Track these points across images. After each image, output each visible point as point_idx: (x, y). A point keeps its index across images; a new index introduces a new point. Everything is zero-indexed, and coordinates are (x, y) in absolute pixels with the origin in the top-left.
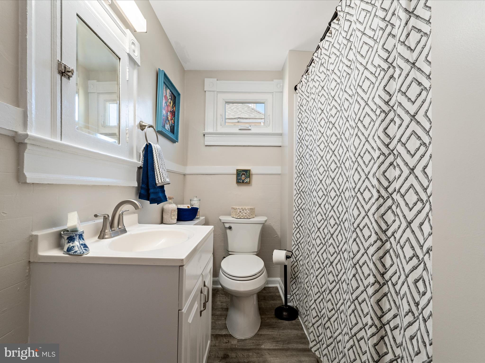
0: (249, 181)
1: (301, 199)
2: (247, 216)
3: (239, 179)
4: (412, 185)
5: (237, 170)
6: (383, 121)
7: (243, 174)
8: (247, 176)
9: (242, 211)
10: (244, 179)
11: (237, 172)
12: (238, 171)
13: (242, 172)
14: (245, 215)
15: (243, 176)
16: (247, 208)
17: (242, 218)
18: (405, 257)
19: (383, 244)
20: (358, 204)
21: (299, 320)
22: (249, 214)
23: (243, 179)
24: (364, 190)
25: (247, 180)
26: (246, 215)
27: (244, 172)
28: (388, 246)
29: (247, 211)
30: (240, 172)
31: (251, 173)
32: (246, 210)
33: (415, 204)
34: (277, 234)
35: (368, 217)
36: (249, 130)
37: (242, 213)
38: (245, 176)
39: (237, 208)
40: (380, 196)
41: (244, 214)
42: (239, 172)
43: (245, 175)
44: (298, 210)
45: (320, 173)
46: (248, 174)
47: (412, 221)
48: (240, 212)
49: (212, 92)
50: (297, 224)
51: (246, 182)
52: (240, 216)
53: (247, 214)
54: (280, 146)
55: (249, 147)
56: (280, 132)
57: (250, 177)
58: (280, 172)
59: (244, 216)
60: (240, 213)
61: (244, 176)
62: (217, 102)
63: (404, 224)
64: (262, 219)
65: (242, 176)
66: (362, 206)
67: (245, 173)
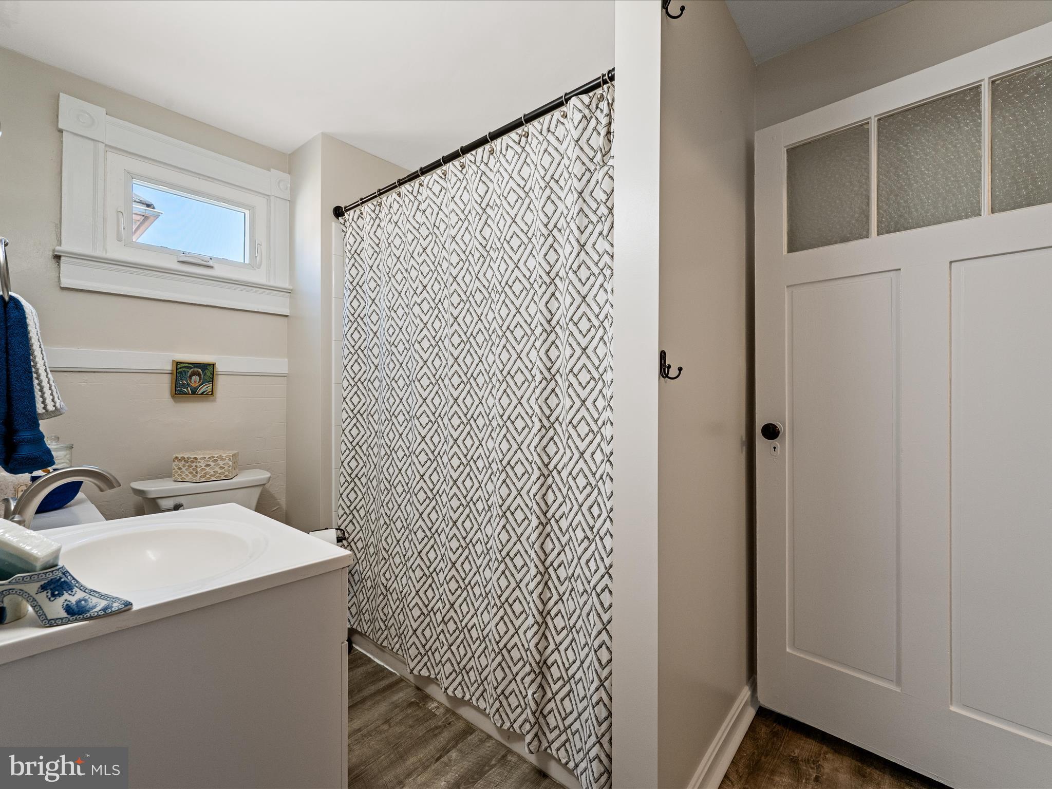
0: (209, 389)
1: (357, 428)
2: (227, 473)
3: (183, 386)
4: (583, 416)
5: (178, 363)
6: (545, 341)
7: (193, 374)
8: (206, 377)
9: (212, 464)
10: (197, 385)
11: (177, 369)
12: (179, 366)
13: (191, 368)
14: (220, 471)
15: (194, 377)
16: (224, 455)
17: (213, 479)
18: (578, 487)
19: (546, 479)
20: (508, 436)
21: (357, 650)
22: (230, 468)
23: (194, 385)
24: (517, 418)
25: (207, 388)
26: (223, 470)
27: (197, 369)
28: (550, 480)
29: (227, 461)
30: (185, 367)
31: (216, 370)
32: (222, 460)
33: (587, 435)
34: (278, 504)
35: (522, 451)
36: (208, 267)
37: (212, 468)
38: (200, 379)
39: (199, 457)
40: (543, 426)
41: (217, 469)
42: (182, 367)
43: (199, 375)
44: (351, 448)
45: (422, 386)
46: (209, 374)
47: (585, 452)
48: (208, 465)
49: (90, 142)
50: (350, 475)
51: (202, 394)
52: (208, 476)
53: (226, 468)
54: (287, 316)
55: (208, 309)
56: (286, 285)
57: (213, 382)
58: (285, 370)
59: (218, 475)
60: (207, 468)
61: (197, 378)
62: (105, 173)
63: (577, 455)
64: (260, 475)
65: (190, 377)
66: (514, 438)
67: (200, 370)
